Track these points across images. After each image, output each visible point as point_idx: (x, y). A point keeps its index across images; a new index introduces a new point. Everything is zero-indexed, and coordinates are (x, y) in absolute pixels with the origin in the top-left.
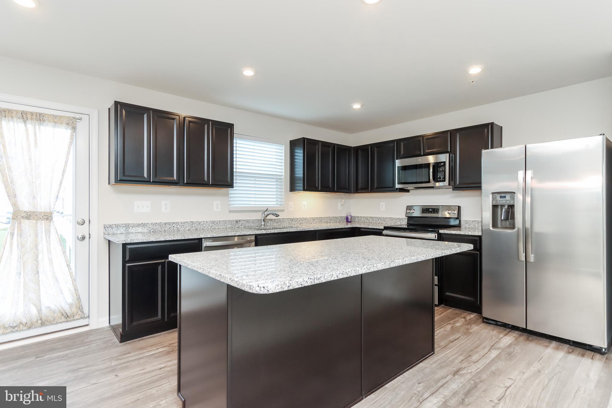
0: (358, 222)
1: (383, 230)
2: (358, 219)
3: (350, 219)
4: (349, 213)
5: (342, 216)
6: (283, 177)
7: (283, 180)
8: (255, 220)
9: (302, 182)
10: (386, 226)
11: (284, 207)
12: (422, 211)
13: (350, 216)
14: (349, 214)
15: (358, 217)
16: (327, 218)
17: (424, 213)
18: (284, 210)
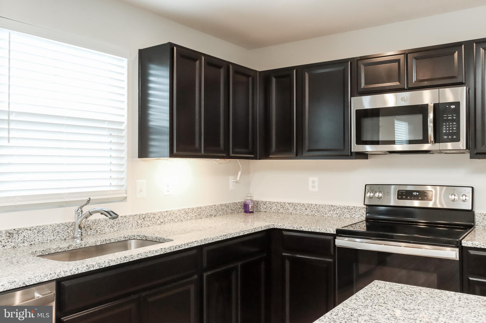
0: (265, 212)
1: (334, 236)
2: (265, 207)
3: (252, 207)
4: (249, 195)
5: (237, 201)
6: (123, 127)
7: (124, 133)
8: (58, 225)
9: (167, 137)
10: (340, 228)
11: (126, 191)
12: (398, 195)
13: (252, 201)
14: (249, 198)
15: (265, 203)
16: (211, 209)
17: (402, 199)
18: (126, 198)
